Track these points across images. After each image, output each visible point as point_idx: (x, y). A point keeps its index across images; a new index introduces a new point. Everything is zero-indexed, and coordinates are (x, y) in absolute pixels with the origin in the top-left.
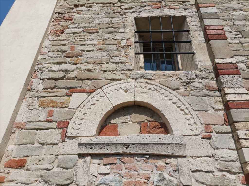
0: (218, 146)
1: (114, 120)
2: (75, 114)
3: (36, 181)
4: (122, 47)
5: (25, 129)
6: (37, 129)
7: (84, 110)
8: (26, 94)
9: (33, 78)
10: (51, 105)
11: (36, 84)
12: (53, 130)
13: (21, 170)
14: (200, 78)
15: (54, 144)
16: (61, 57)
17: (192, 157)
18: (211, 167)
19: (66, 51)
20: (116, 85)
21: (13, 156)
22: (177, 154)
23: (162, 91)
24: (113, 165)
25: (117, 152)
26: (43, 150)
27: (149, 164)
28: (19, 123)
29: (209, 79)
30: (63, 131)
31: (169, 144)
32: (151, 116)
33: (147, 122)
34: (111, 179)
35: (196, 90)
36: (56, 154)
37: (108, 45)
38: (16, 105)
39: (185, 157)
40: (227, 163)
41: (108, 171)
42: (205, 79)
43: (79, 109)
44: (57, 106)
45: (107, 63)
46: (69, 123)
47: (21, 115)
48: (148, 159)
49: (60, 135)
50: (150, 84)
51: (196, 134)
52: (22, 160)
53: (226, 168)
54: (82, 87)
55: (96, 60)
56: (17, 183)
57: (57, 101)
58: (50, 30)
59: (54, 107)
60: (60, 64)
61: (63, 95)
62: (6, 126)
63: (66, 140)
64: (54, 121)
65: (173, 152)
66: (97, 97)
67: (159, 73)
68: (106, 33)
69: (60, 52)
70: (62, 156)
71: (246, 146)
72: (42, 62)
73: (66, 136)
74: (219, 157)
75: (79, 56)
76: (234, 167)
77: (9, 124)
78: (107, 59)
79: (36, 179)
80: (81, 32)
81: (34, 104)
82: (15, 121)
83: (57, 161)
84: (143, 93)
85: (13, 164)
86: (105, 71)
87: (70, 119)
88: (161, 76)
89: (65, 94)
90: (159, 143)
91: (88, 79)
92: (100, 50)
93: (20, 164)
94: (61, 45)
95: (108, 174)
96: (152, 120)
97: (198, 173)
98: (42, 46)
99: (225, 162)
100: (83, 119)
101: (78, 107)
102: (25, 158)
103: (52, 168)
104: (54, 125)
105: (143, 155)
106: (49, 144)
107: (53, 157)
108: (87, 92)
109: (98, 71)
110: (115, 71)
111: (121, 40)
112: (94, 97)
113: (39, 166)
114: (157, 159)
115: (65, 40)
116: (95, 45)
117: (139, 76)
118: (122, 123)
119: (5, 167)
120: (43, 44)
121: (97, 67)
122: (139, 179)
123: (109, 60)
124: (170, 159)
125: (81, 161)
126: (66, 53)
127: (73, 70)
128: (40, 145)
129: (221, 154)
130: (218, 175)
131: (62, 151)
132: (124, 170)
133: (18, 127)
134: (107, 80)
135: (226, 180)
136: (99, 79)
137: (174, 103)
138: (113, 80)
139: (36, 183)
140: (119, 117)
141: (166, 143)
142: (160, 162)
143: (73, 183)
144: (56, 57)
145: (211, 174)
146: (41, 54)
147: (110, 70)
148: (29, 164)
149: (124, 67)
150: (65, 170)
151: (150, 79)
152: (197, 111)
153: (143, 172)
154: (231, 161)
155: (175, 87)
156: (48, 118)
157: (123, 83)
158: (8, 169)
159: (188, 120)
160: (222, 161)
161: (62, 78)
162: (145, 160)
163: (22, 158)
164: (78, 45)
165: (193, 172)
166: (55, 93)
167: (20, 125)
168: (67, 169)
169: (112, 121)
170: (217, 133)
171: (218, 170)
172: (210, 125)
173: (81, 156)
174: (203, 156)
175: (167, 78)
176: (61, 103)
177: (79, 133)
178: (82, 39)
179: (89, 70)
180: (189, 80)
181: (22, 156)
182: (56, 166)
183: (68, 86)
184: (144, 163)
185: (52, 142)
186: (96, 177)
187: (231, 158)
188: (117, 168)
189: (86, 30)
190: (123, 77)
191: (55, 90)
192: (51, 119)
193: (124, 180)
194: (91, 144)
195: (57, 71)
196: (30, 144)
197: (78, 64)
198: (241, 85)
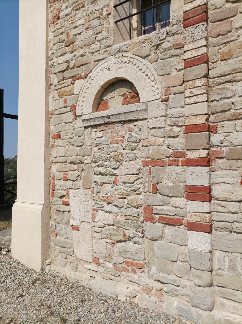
0: (172, 106)
1: (106, 97)
2: (78, 98)
3: (67, 145)
4: (104, 19)
5: (55, 115)
6: (61, 114)
7: (83, 95)
8: (49, 89)
9: (50, 74)
10: (64, 95)
11: (53, 79)
12: (69, 113)
13: (60, 140)
14: (171, 35)
15: (71, 122)
16: (63, 48)
17: (152, 118)
18: (163, 124)
19: (64, 40)
20: (101, 65)
21: (54, 132)
22: (140, 118)
23: (135, 62)
24: (103, 131)
25: (104, 122)
26: (67, 127)
27: (124, 127)
28: (51, 111)
29: (179, 34)
30: (74, 113)
31: (134, 111)
32: (130, 87)
33: (128, 94)
34: (103, 140)
35: (165, 51)
36: (73, 128)
37: (93, 20)
38: (45, 100)
39: (146, 119)
40: (177, 119)
41: (101, 136)
42: (176, 35)
43: (80, 94)
44: (68, 94)
45: (94, 43)
46: (76, 106)
47: (51, 105)
48: (124, 124)
49: (73, 115)
50: (126, 57)
51: (157, 99)
52: (58, 134)
53: (174, 123)
54: (80, 74)
55: (85, 42)
56: (59, 147)
57: (67, 90)
58: (49, 19)
59: (66, 96)
60: (63, 55)
61: (69, 84)
62: (44, 115)
63: (77, 118)
64: (68, 106)
65: (138, 116)
66: (90, 81)
67: (133, 42)
68: (90, 4)
69: (61, 42)
70: (76, 129)
71: (188, 104)
72: (52, 58)
73: (76, 116)
74: (171, 115)
75: (73, 42)
76: (180, 122)
77: (45, 114)
78: (93, 38)
79: (67, 144)
80: (71, 12)
81: (55, 96)
82: (49, 111)
83: (74, 133)
84: (121, 68)
85: (55, 137)
86: (93, 53)
87: (76, 103)
88: (135, 44)
89: (70, 83)
90: (128, 111)
91: (82, 65)
92: (87, 30)
93: (58, 136)
94: (60, 34)
95: (102, 137)
96: (131, 91)
97: (154, 130)
98: (48, 41)
99: (175, 119)
100: (83, 101)
101: (79, 93)
102: (59, 133)
103: (73, 137)
104: (68, 109)
105: (120, 122)
106: (69, 123)
107: (72, 131)
108: (83, 78)
109: (88, 54)
110: (99, 50)
111: (102, 9)
112: (87, 81)
113: (67, 137)
114: (129, 123)
115: (62, 26)
116: (83, 25)
117: (117, 50)
118: (111, 98)
119: (52, 139)
120: (49, 38)
121: (86, 51)
122: (118, 138)
123: (94, 39)
124: (137, 122)
125: (86, 130)
126: (65, 42)
127: (72, 59)
128: (65, 124)
129: (173, 113)
130: (167, 130)
131: (76, 126)
132: (110, 134)
133: (52, 114)
134: (95, 62)
135: (172, 132)
136: (89, 63)
137: (144, 72)
138: (98, 61)
139: (68, 146)
140: (109, 93)
141: (132, 111)
142: (131, 125)
143: (85, 144)
144: (59, 49)
145: (163, 129)
146: (50, 49)
147: (96, 51)
148: (62, 137)
149: (106, 44)
150: (79, 138)
151: (126, 51)
152: (161, 76)
153: (121, 133)
154: (180, 117)
155: (145, 55)
156: (65, 105)
157: (106, 62)
158: (54, 140)
159: (153, 86)
160: (173, 118)
161: (67, 69)
162: (122, 125)
163: (58, 133)
164: (71, 30)
165: (150, 129)
166: (65, 84)
167: (52, 113)
168: (80, 137)
169: (104, 98)
170: (175, 94)
171: (169, 126)
172: (170, 87)
173: (86, 128)
174: (158, 116)
175: (139, 46)
176: (69, 91)
177: (82, 113)
178: (73, 20)
179: (82, 56)
180: (160, 41)
181: (58, 132)
182: (74, 136)
183: (71, 76)
184: (122, 127)
185: (69, 121)
186: (96, 140)
187: (180, 114)
188: (106, 133)
189: (74, 7)
190: (106, 55)
191: (65, 81)
192: (66, 105)
193: (110, 140)
194: (88, 119)
195: (63, 63)
196: (60, 124)
197: (74, 51)
198: (202, 36)
